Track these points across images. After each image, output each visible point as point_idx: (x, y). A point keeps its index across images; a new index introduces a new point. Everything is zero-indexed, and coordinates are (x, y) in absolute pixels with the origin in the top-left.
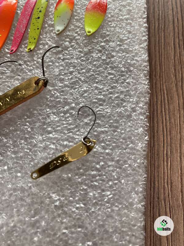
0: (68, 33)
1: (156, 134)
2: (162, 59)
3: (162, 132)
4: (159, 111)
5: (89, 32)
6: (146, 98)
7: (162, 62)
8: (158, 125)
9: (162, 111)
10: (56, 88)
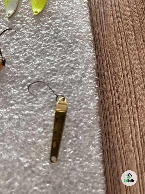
0: (19, 16)
1: (105, 94)
2: (104, 30)
3: (110, 91)
4: (106, 74)
5: (36, 12)
6: (93, 64)
7: (104, 32)
8: (106, 86)
9: (108, 74)
10: (13, 65)
